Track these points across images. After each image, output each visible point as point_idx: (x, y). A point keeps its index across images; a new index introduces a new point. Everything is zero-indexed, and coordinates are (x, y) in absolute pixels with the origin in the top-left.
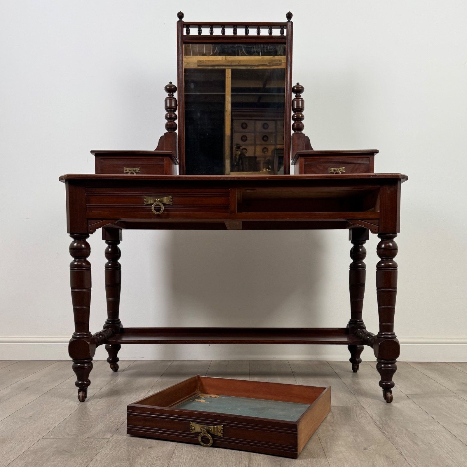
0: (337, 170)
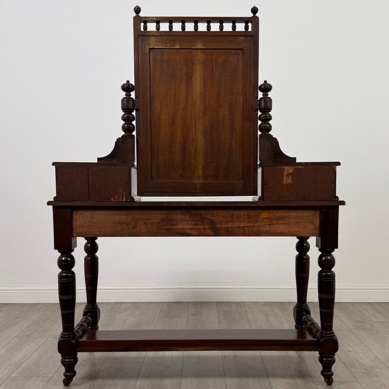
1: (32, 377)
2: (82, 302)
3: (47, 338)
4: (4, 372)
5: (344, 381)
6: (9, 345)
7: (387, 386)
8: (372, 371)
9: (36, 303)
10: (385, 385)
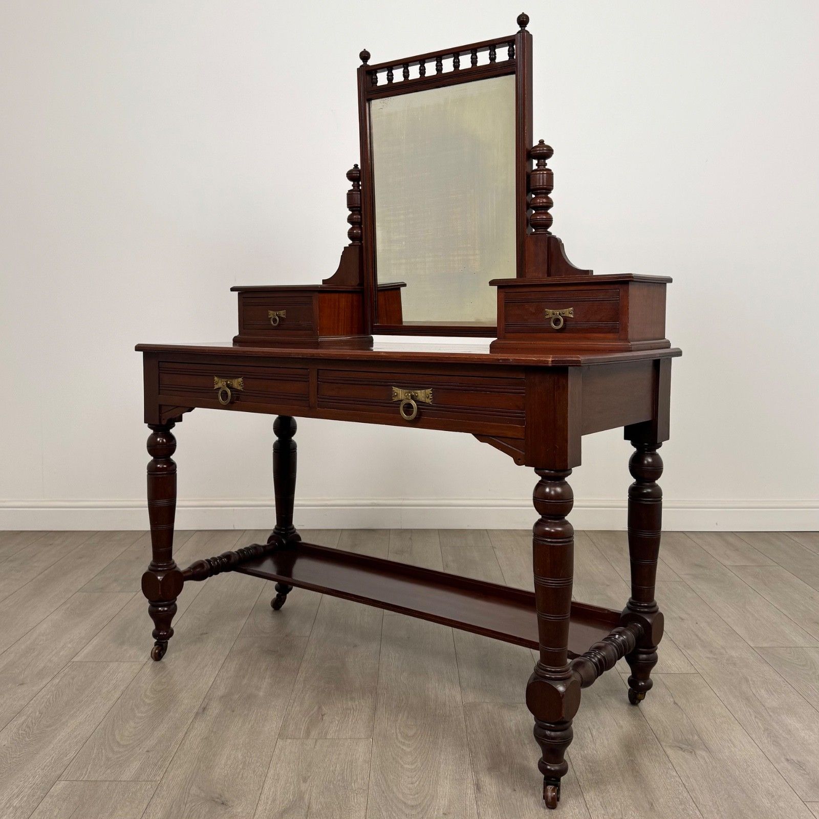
0: (557, 314)
1: (111, 662)
2: (197, 529)
3: (136, 593)
4: (61, 654)
5: (672, 672)
6: (68, 605)
7: (751, 682)
8: (723, 654)
9: (113, 529)
10: (747, 681)
